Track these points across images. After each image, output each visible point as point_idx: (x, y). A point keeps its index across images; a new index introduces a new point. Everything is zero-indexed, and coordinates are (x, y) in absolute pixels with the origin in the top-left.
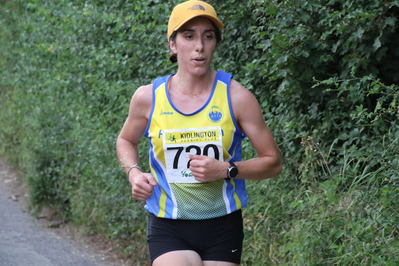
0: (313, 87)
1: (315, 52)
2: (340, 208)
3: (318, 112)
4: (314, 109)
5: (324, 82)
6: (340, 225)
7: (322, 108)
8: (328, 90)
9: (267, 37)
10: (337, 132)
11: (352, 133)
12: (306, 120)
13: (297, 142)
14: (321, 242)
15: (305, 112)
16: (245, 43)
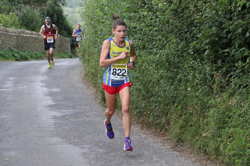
0: (219, 53)
1: (220, 38)
2: (230, 104)
3: (221, 63)
4: (219, 62)
5: (224, 51)
6: (230, 111)
7: (223, 62)
8: (226, 54)
9: (200, 32)
10: (230, 72)
11: (236, 72)
12: (216, 67)
13: (212, 76)
14: (222, 117)
15: (216, 63)
16: (191, 35)
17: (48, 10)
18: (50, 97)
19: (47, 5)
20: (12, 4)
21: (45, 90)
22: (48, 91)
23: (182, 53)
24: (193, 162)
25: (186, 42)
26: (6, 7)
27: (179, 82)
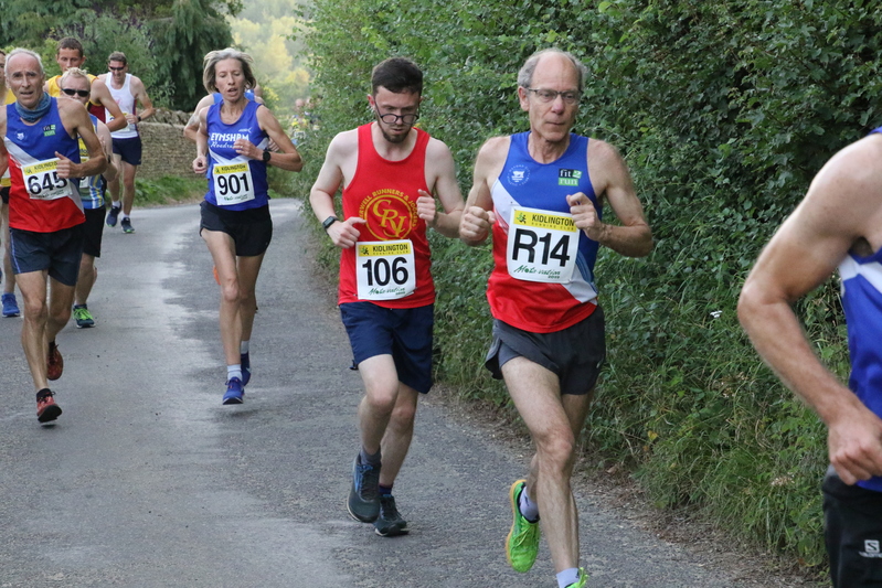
1: (833, 126)
16: (717, 113)
17: (177, 29)
18: (200, 342)
19: (176, 13)
20: (51, 11)
21: (181, 313)
22: (189, 319)
23: (685, 180)
24: (736, 580)
25: (698, 140)
26: (32, 20)
27: (674, 287)
